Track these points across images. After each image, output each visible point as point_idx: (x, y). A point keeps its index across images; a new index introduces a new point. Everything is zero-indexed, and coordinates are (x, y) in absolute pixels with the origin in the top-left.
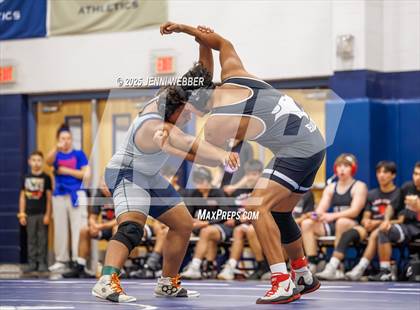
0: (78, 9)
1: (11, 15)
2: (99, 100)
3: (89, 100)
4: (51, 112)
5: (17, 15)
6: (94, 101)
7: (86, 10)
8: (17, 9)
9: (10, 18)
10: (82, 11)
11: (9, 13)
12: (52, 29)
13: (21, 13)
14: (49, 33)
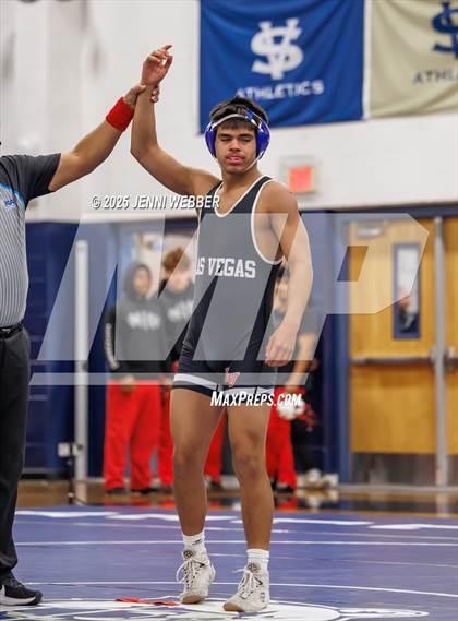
0: (413, 74)
1: (309, 88)
2: (445, 218)
3: (430, 218)
5: (318, 87)
6: (438, 220)
7: (425, 77)
8: (319, 77)
9: (306, 93)
10: (419, 78)
11: (306, 84)
12: (373, 107)
13: (325, 86)
14: (367, 113)
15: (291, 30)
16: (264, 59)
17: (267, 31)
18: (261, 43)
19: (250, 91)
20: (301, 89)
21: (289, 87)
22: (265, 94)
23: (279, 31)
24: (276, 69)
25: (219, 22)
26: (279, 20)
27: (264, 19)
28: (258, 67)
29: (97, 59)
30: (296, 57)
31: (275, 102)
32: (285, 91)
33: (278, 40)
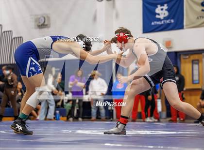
0: (196, 17)
3: (201, 53)
4: (186, 58)
5: (172, 21)
6: (203, 54)
8: (173, 18)
9: (169, 22)
10: (198, 18)
11: (169, 20)
12: (186, 26)
13: (174, 21)
14: (185, 27)
15: (165, 7)
16: (159, 14)
17: (159, 7)
18: (158, 10)
19: (155, 22)
20: (168, 22)
21: (165, 21)
22: (159, 23)
23: (162, 7)
24: (162, 17)
25: (147, 5)
26: (162, 5)
27: (159, 4)
28: (157, 16)
29: (117, 16)
30: (167, 13)
31: (162, 25)
32: (164, 22)
33: (162, 9)
